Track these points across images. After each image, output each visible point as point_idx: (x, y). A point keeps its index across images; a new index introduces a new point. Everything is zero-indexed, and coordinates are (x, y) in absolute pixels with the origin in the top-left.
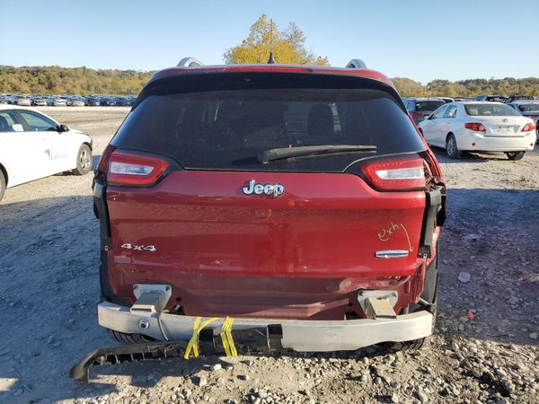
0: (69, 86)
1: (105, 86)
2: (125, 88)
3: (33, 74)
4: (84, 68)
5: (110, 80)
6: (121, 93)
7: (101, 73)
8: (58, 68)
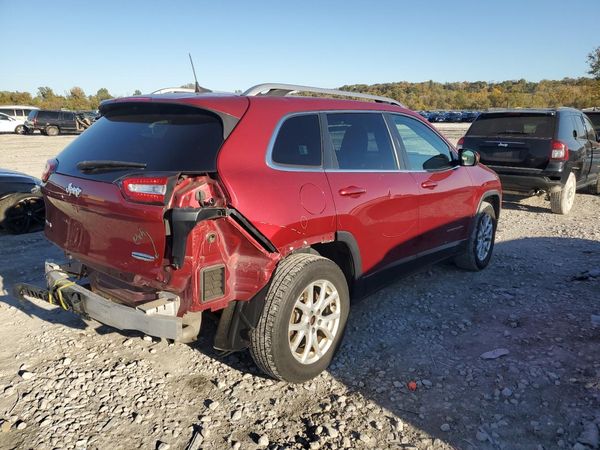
0: (411, 102)
1: (448, 101)
2: (469, 102)
3: (382, 91)
4: (431, 81)
5: (455, 93)
6: (465, 108)
7: (448, 87)
8: (406, 83)
